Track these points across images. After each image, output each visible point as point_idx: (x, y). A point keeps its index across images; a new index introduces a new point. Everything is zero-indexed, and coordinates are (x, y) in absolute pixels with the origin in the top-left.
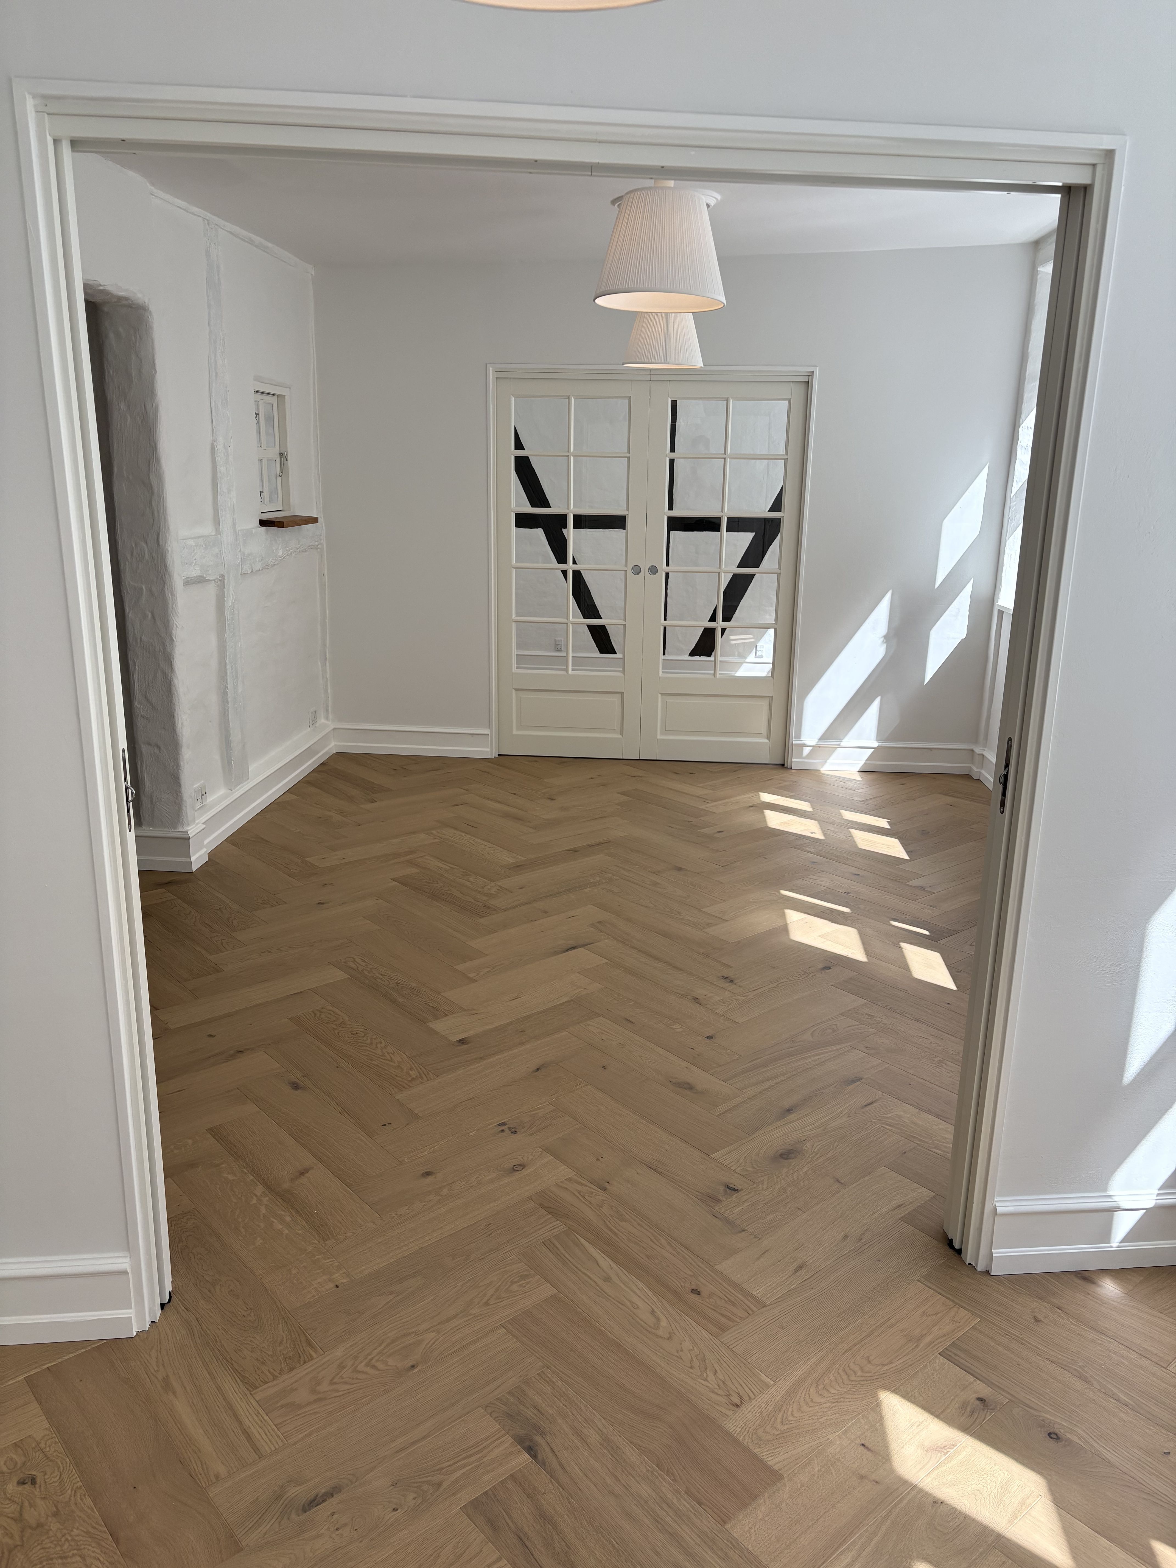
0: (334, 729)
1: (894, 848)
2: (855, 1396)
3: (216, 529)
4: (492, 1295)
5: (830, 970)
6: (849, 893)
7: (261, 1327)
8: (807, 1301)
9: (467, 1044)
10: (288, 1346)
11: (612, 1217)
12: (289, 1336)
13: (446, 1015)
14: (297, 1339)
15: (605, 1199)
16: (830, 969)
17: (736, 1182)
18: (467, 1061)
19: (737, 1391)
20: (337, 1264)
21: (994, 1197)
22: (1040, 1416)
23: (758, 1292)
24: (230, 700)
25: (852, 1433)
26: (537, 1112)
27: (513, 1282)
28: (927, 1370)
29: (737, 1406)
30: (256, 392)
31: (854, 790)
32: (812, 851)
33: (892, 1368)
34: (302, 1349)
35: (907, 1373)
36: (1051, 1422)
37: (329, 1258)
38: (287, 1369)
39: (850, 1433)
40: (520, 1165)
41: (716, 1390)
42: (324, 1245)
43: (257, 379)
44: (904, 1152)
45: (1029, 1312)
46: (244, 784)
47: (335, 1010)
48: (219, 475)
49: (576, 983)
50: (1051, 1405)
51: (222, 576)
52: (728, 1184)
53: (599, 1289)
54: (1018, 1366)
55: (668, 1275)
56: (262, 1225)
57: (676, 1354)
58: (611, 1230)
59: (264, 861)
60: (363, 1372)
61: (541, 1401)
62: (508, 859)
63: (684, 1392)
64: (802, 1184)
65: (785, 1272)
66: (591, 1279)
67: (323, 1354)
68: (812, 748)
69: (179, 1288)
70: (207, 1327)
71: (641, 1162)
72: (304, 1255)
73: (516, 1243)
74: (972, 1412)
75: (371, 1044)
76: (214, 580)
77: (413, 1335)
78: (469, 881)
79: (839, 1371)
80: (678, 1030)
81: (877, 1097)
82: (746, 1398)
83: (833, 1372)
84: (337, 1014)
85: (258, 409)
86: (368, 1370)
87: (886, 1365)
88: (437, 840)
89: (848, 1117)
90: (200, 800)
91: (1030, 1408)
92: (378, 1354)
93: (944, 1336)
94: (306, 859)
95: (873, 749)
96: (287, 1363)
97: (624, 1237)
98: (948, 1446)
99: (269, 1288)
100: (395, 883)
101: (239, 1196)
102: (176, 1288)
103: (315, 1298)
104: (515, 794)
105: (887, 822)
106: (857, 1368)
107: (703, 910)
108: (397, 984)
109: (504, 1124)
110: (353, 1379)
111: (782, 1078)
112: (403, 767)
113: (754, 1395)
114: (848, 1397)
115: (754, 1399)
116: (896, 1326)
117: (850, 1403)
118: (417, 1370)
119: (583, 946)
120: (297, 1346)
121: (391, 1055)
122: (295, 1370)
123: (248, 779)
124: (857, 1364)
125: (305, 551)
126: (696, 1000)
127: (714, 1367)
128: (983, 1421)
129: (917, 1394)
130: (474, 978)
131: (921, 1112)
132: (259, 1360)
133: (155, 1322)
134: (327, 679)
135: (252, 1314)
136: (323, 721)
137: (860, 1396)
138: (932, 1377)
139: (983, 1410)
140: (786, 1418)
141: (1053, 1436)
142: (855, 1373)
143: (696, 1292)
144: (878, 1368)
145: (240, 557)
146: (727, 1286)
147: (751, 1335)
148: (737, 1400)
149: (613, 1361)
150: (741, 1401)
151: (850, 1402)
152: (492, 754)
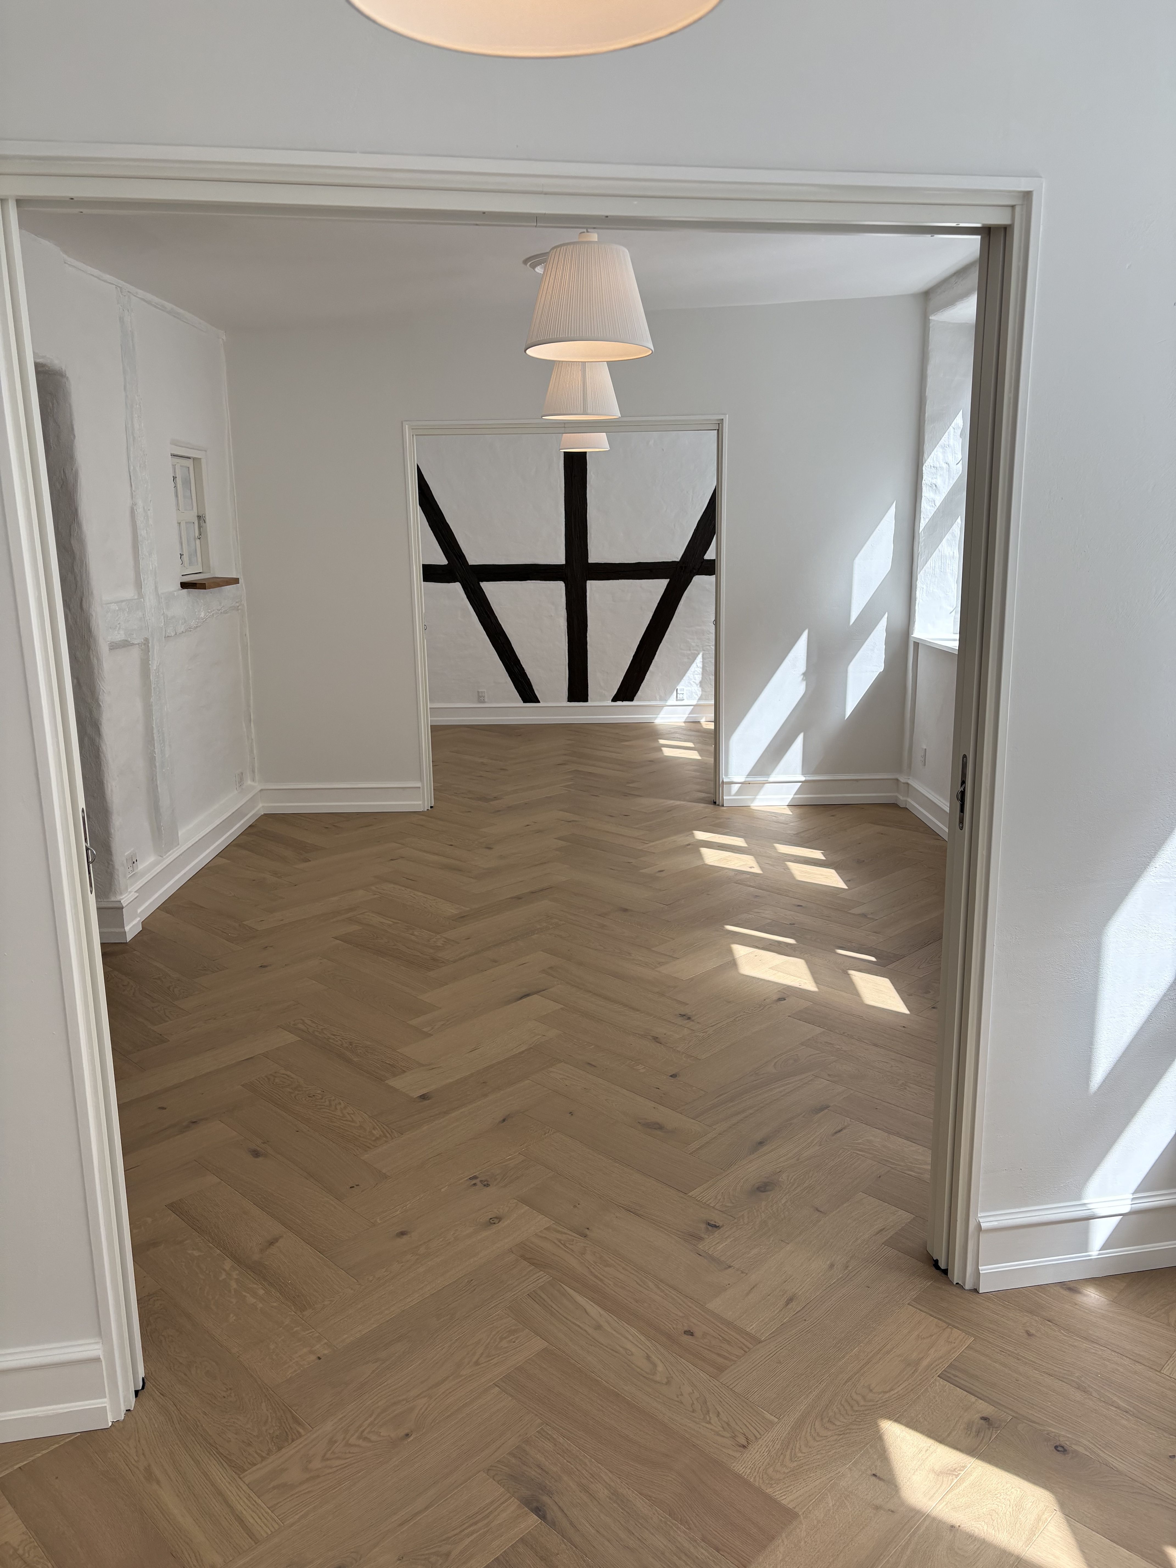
0: (262, 790)
1: (831, 879)
2: (861, 1427)
3: (139, 593)
4: (482, 1354)
5: (785, 1001)
6: (794, 924)
7: (243, 1407)
8: (802, 1333)
9: (429, 1099)
10: (274, 1425)
11: (595, 1263)
12: (274, 1415)
13: (404, 1072)
14: (282, 1417)
15: (587, 1245)
16: (785, 999)
17: (717, 1218)
18: (430, 1117)
19: (742, 1432)
20: (317, 1334)
21: (977, 1214)
22: (1044, 1430)
23: (751, 1328)
24: (157, 764)
25: (862, 1465)
26: (506, 1163)
27: (502, 1339)
28: (928, 1393)
29: (744, 1447)
30: (173, 455)
31: (787, 824)
32: (752, 885)
33: (894, 1394)
34: (289, 1427)
35: (910, 1399)
36: (1055, 1435)
37: (308, 1330)
38: (274, 1448)
39: (860, 1464)
40: (496, 1218)
41: (720, 1432)
42: (301, 1316)
43: (174, 443)
44: (878, 1176)
45: (1021, 1327)
46: (175, 849)
47: (289, 1073)
48: (140, 538)
49: (534, 1031)
50: (1054, 1418)
51: (147, 640)
52: (709, 1222)
53: (591, 1339)
54: (1016, 1382)
55: (658, 1318)
56: (234, 1301)
57: (677, 1399)
58: (596, 1277)
59: (200, 927)
60: (355, 1446)
61: (544, 1459)
62: (450, 910)
63: (688, 1437)
64: (783, 1216)
65: (776, 1306)
66: (581, 1328)
67: (311, 1431)
68: (740, 785)
69: (152, 1373)
70: (186, 1412)
71: (619, 1206)
72: (281, 1328)
73: (501, 1298)
74: (978, 1433)
75: (330, 1105)
76: (138, 644)
77: (405, 1402)
78: (414, 935)
79: (842, 1402)
80: (642, 1071)
81: (846, 1124)
82: (752, 1438)
83: (836, 1404)
84: (292, 1078)
85: (175, 472)
86: (360, 1442)
87: (887, 1392)
88: (376, 896)
89: (820, 1145)
90: (131, 869)
91: (1034, 1422)
92: (369, 1425)
93: (941, 1357)
94: (243, 923)
95: (801, 784)
96: (274, 1443)
97: (611, 1283)
98: (958, 1469)
99: (248, 1366)
100: (338, 941)
101: (207, 1272)
102: (148, 1373)
103: (297, 1372)
104: (452, 845)
105: (822, 853)
106: (859, 1398)
107: (653, 949)
108: (351, 1044)
109: (475, 1177)
110: (346, 1453)
111: (751, 1111)
112: (335, 825)
113: (760, 1434)
114: (853, 1428)
115: (760, 1438)
116: (893, 1351)
117: (857, 1434)
118: (411, 1438)
119: (537, 992)
120: (283, 1424)
121: (352, 1115)
122: (283, 1450)
123: (178, 844)
124: (859, 1394)
125: (226, 612)
126: (656, 1039)
127: (716, 1409)
128: (990, 1440)
129: (921, 1419)
130: (429, 1032)
131: (891, 1136)
132: (245, 1442)
133: (130, 1410)
134: (252, 739)
135: (233, 1395)
136: (249, 782)
137: (865, 1426)
138: (934, 1401)
139: (989, 1429)
140: (795, 1454)
141: (1060, 1449)
142: (858, 1403)
143: (689, 1333)
144: (880, 1396)
145: (163, 621)
146: (719, 1324)
147: (749, 1372)
148: (743, 1441)
149: (613, 1411)
150: (747, 1442)
151: (857, 1432)
152: (424, 807)
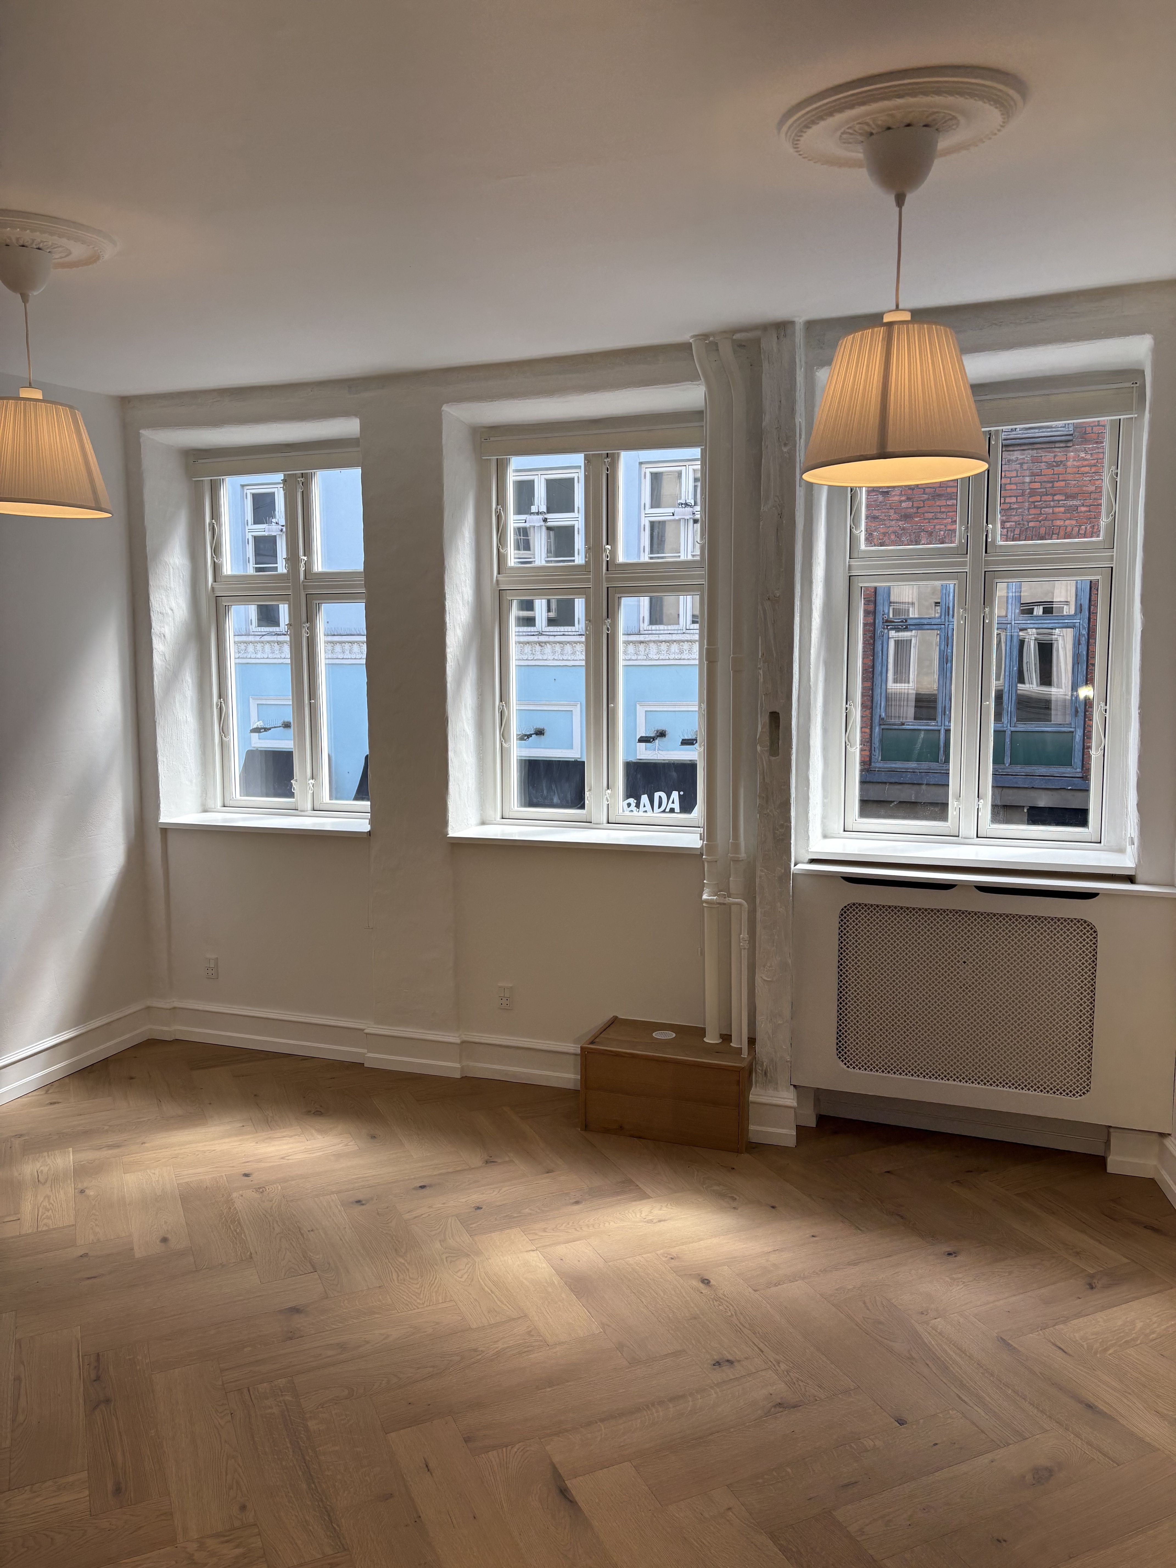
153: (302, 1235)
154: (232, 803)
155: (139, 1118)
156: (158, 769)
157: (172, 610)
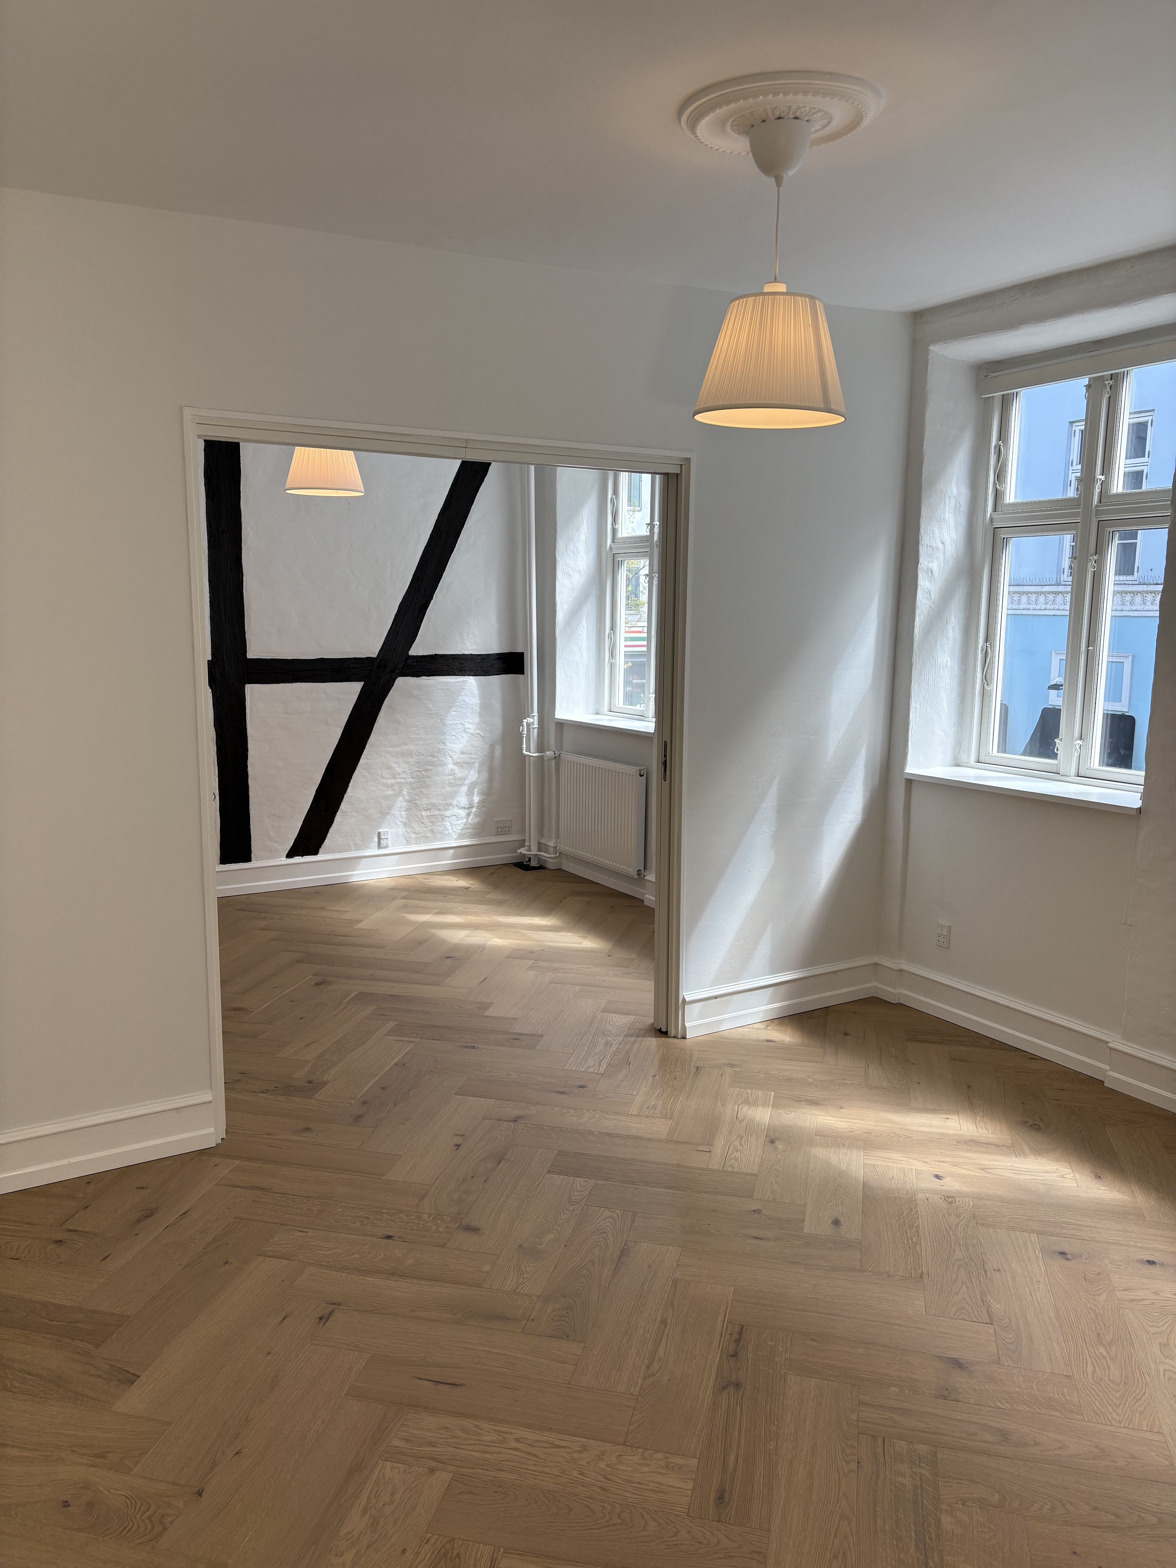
153: (985, 1271)
154: (986, 759)
155: (844, 1079)
156: (909, 716)
157: (943, 543)
